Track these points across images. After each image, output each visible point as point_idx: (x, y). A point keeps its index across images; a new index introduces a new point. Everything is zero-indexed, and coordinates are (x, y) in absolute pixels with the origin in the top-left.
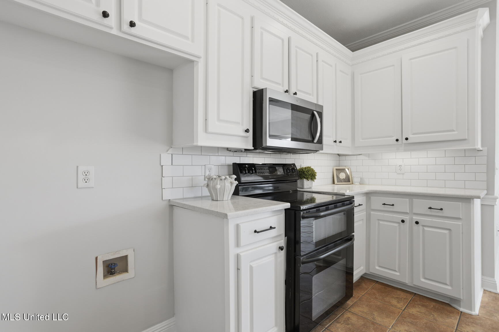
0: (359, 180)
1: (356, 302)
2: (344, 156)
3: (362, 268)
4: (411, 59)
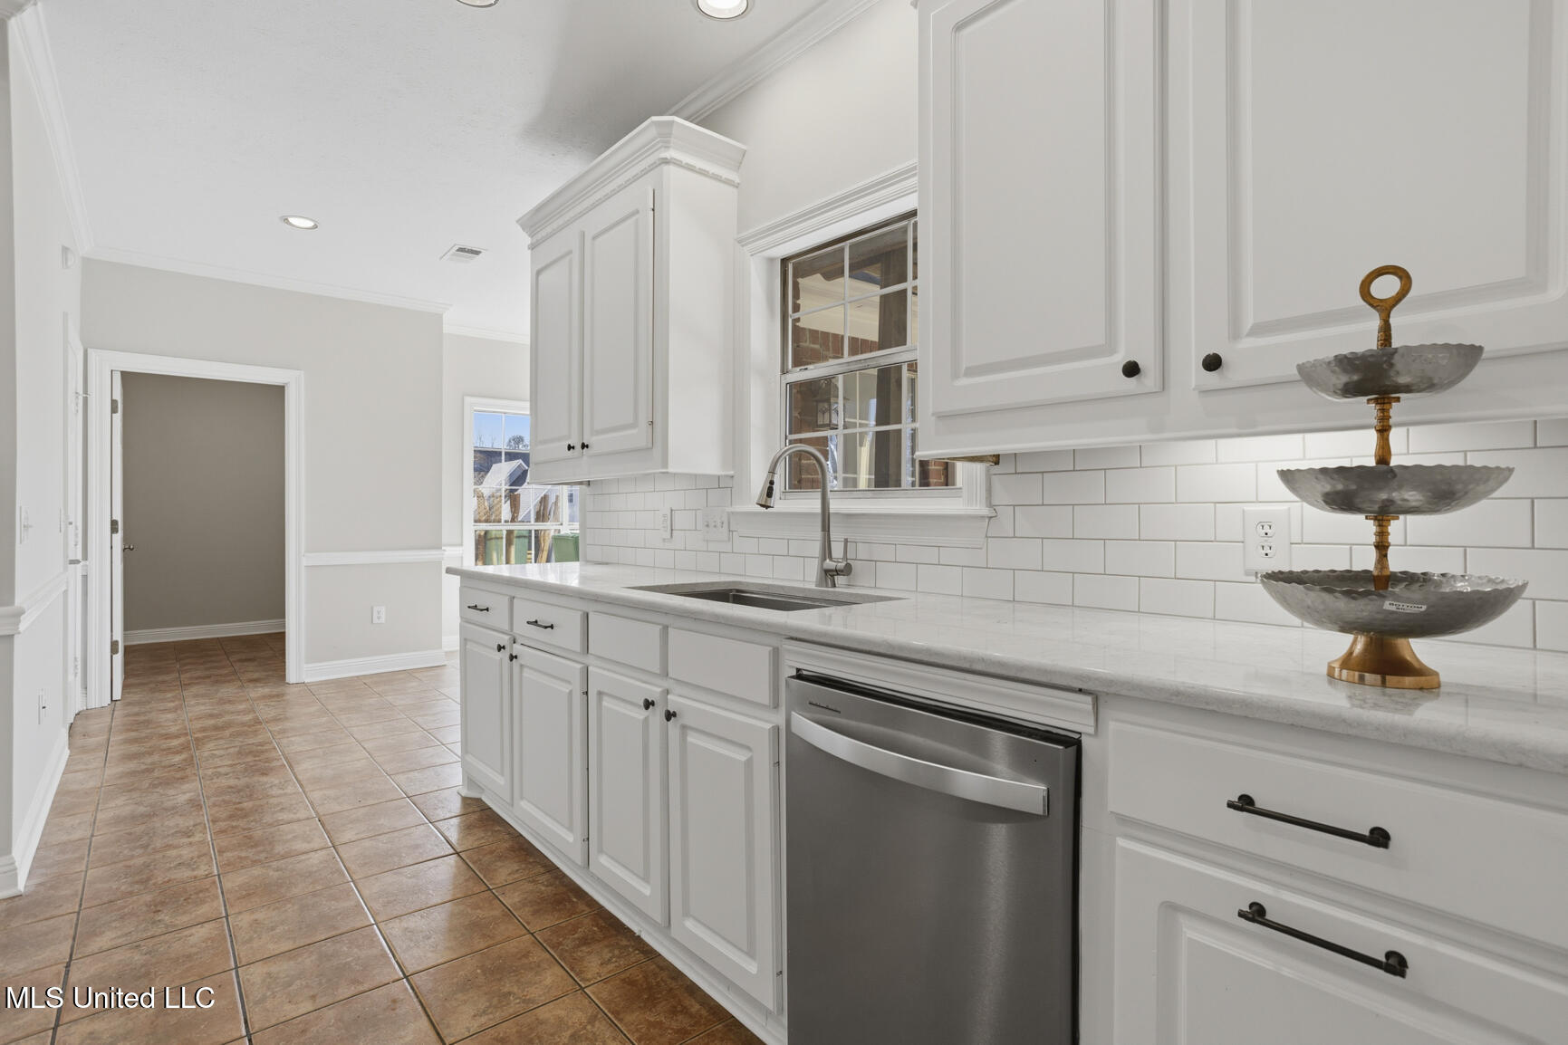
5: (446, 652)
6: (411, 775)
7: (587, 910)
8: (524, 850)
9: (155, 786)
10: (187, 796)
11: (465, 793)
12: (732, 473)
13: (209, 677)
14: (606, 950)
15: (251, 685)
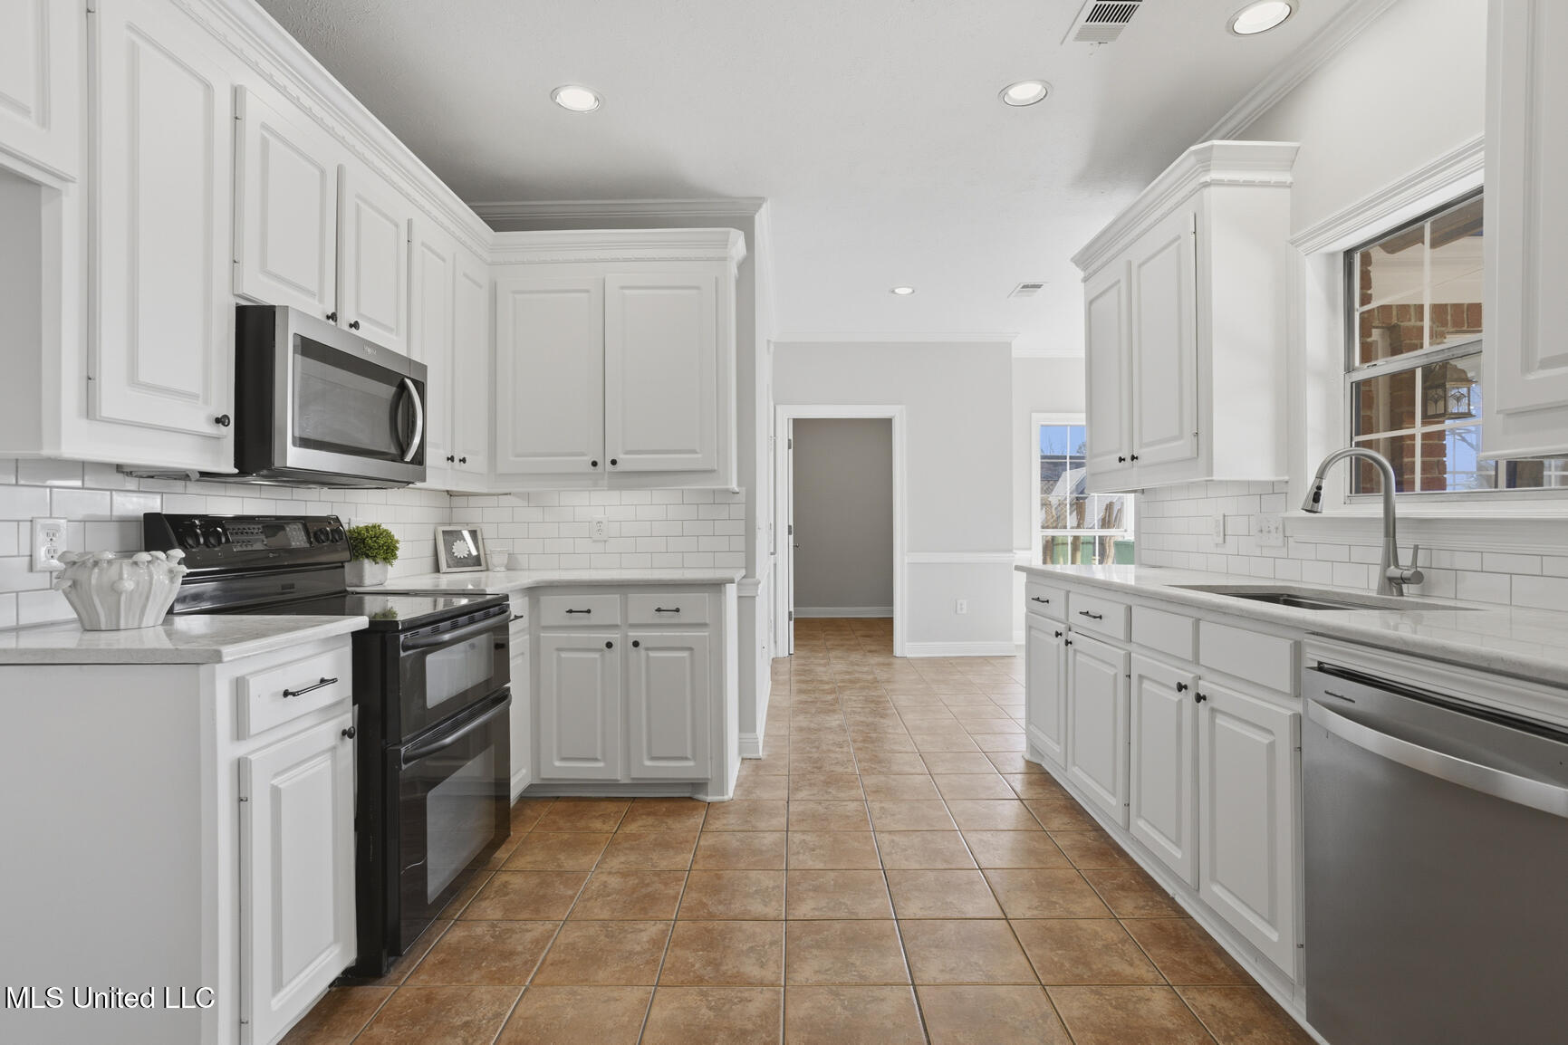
0: (505, 559)
1: (517, 849)
2: (464, 495)
3: (524, 771)
4: (623, 288)
5: (1017, 646)
6: (986, 737)
7: (1127, 866)
8: (1074, 809)
9: (819, 713)
10: (838, 722)
11: (1028, 757)
12: (1286, 478)
13: (842, 645)
14: (1141, 899)
15: (870, 654)
